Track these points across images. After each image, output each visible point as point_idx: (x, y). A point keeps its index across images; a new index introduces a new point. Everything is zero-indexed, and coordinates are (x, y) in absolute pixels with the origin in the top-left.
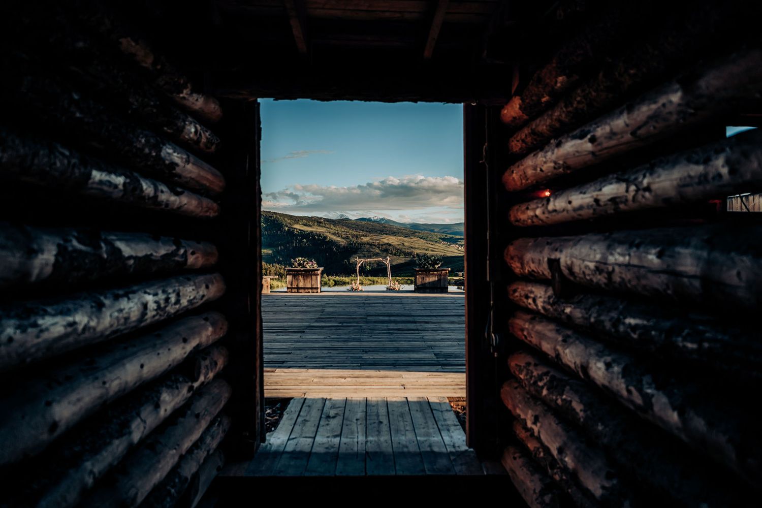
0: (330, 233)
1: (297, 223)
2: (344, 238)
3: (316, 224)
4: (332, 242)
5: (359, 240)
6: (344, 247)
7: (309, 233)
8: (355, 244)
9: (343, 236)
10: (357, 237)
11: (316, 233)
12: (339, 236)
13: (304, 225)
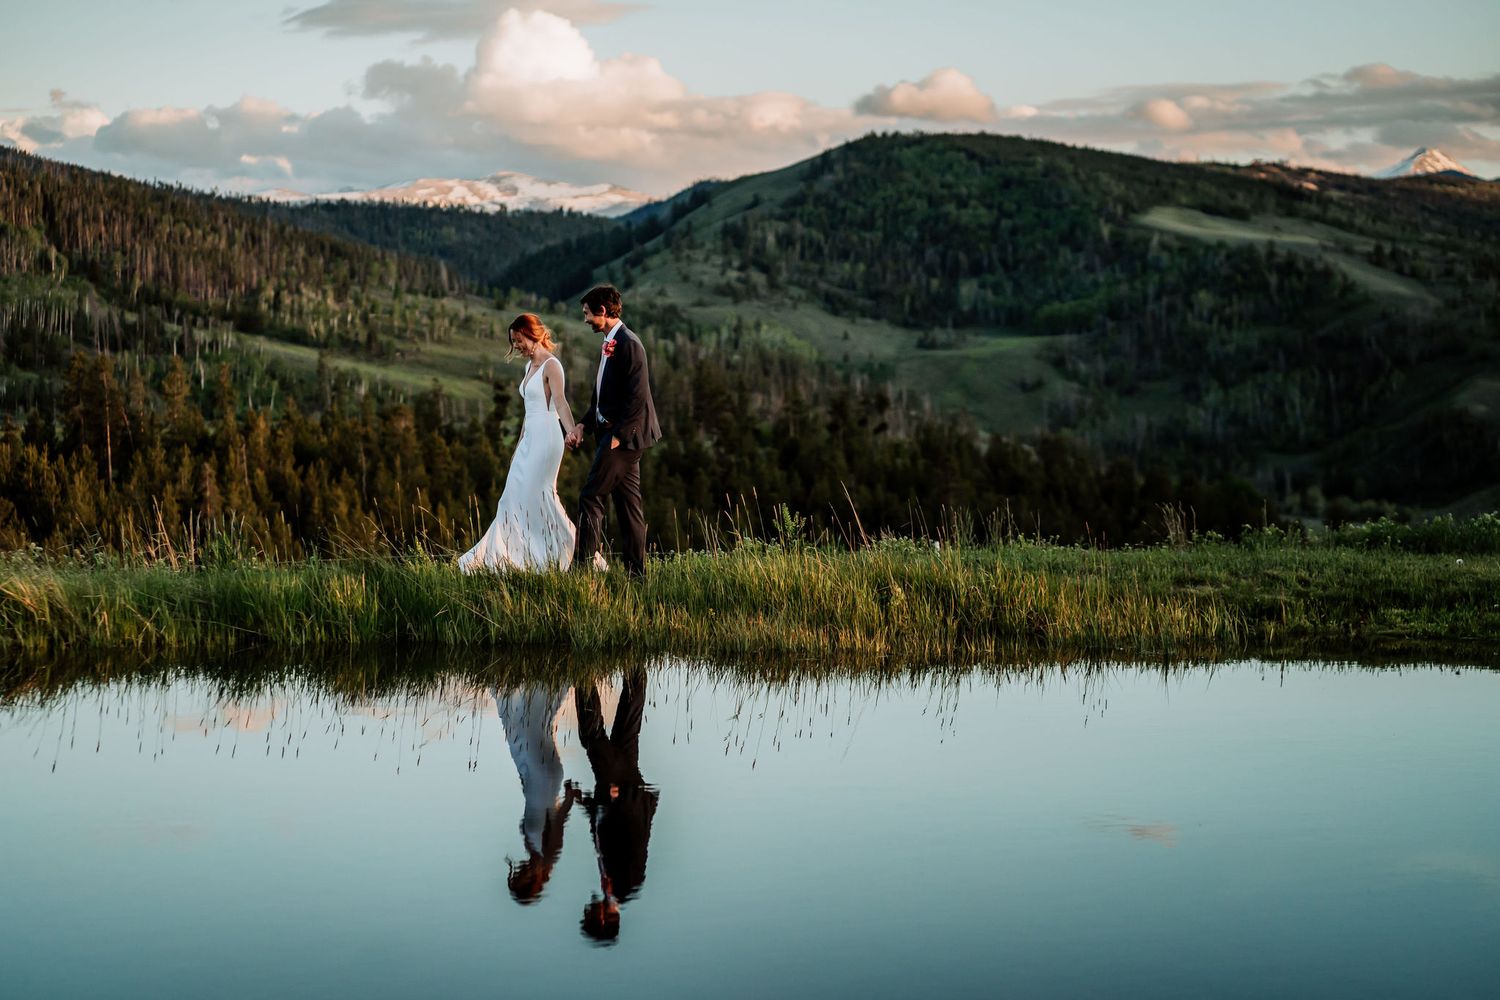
0: (1348, 251)
1: (1164, 199)
3: (1271, 201)
11: (1271, 254)
12: (1400, 272)
13: (1212, 210)
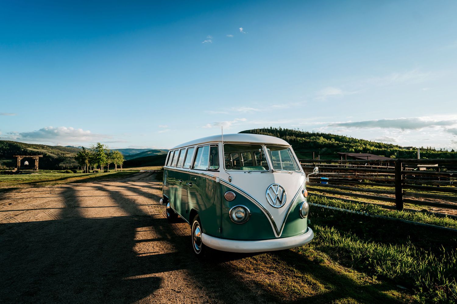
2: (56, 155)
4: (49, 156)
5: (65, 156)
6: (56, 159)
7: (36, 152)
8: (62, 157)
9: (56, 154)
10: (64, 154)
